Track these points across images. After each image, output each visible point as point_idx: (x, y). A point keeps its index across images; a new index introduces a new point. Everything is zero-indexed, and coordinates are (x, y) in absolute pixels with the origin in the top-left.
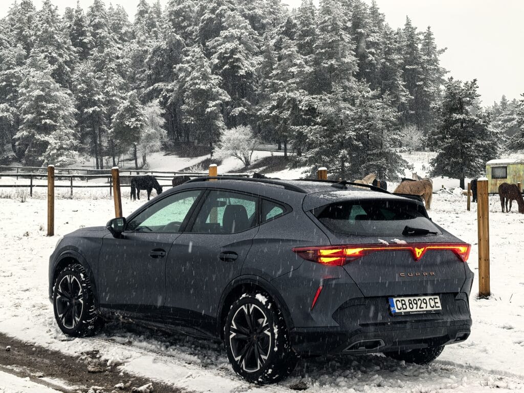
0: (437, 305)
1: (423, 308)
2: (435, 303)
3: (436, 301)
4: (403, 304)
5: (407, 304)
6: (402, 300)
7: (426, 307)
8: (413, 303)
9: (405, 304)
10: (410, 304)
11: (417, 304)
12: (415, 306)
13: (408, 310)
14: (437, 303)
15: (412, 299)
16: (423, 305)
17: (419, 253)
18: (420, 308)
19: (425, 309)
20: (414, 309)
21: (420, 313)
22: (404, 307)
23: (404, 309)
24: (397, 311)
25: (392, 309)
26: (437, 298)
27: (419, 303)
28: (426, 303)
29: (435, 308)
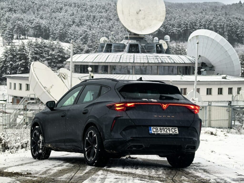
0: (176, 131)
1: (167, 132)
2: (175, 130)
3: (175, 129)
4: (156, 130)
5: (159, 130)
6: (156, 128)
7: (169, 132)
8: (162, 130)
9: (157, 130)
10: (160, 130)
11: (164, 130)
12: (163, 131)
13: (159, 132)
14: (176, 130)
15: (162, 128)
16: (168, 131)
17: (165, 107)
18: (166, 132)
19: (168, 133)
20: (163, 132)
21: (166, 134)
22: (157, 131)
23: (156, 132)
24: (153, 132)
25: (150, 131)
26: (176, 129)
27: (166, 130)
28: (170, 130)
29: (174, 133)
